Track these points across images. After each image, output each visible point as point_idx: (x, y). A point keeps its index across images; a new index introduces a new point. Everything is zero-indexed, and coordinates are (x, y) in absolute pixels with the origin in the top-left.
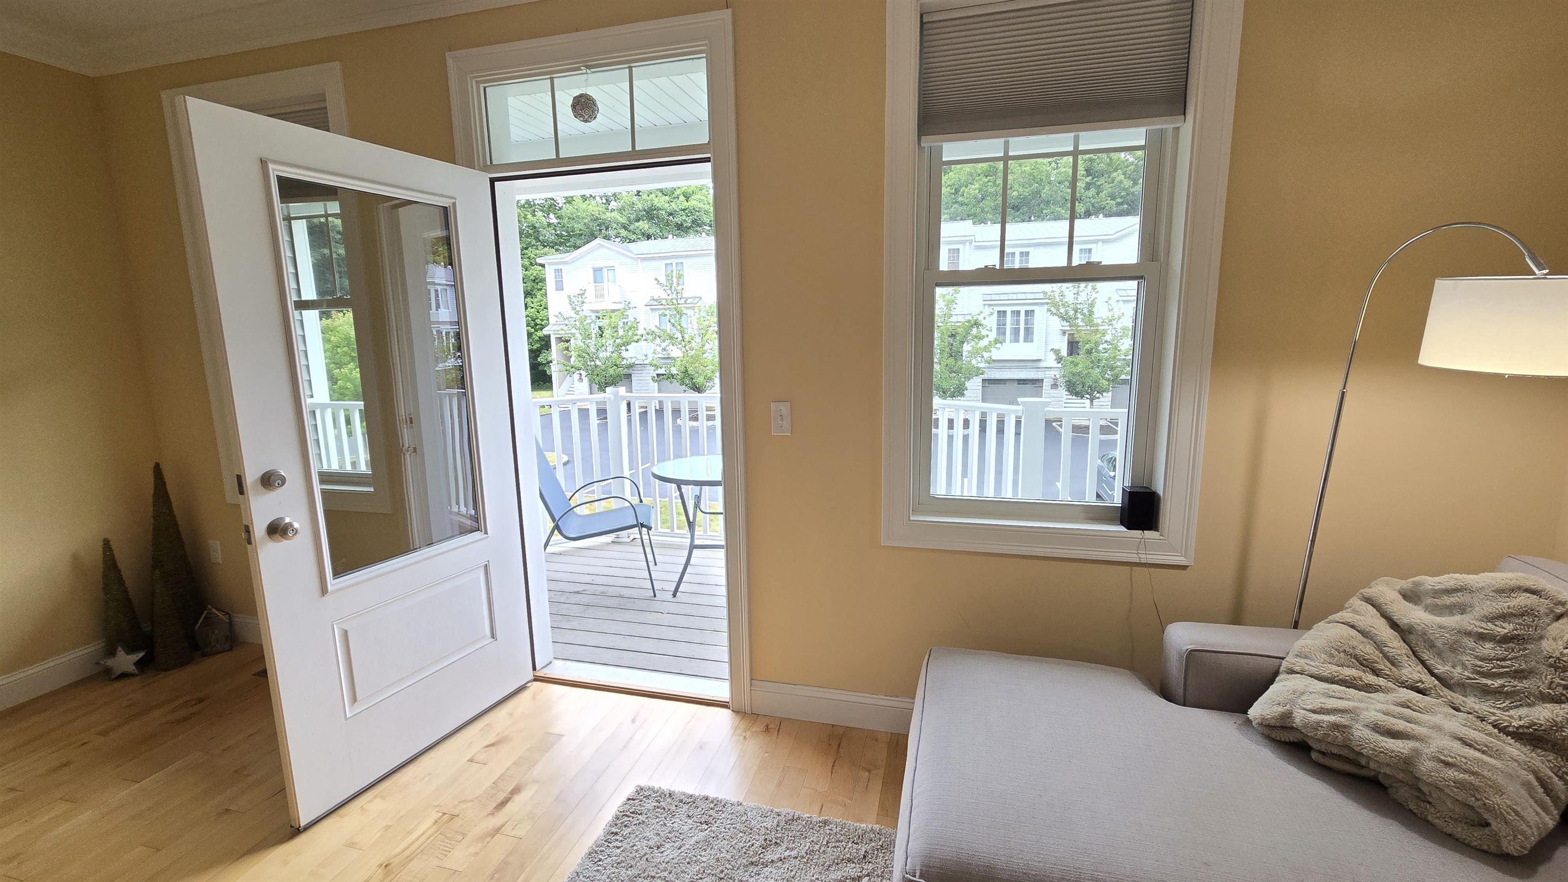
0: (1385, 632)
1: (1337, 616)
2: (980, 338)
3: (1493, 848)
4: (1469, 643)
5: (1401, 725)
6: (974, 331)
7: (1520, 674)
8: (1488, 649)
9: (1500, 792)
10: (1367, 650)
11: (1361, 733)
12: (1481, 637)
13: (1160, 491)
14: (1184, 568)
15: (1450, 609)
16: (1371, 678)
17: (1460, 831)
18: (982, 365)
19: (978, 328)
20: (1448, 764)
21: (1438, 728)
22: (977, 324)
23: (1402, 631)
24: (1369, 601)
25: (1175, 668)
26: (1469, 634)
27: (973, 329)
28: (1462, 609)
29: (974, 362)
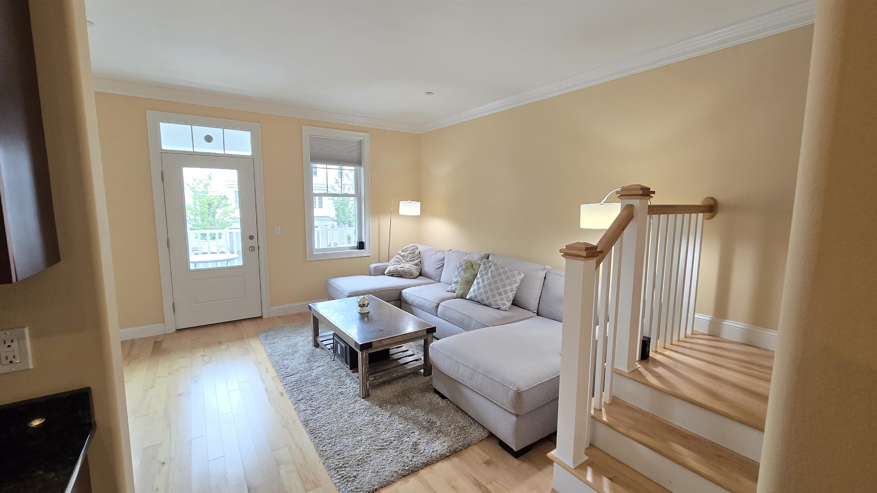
0: (400, 257)
1: (394, 257)
2: (228, 205)
3: (413, 278)
4: (409, 255)
5: (403, 266)
6: (224, 202)
7: (414, 257)
8: (411, 255)
9: (413, 270)
10: (398, 260)
11: (399, 269)
12: (410, 254)
13: (364, 241)
14: (370, 256)
15: (406, 251)
16: (399, 263)
17: (410, 277)
18: (230, 220)
19: (226, 200)
20: (408, 269)
21: (407, 266)
22: (225, 198)
23: (402, 256)
24: (398, 254)
25: (372, 271)
26: (409, 254)
27: (223, 201)
28: (408, 250)
29: (225, 219)
